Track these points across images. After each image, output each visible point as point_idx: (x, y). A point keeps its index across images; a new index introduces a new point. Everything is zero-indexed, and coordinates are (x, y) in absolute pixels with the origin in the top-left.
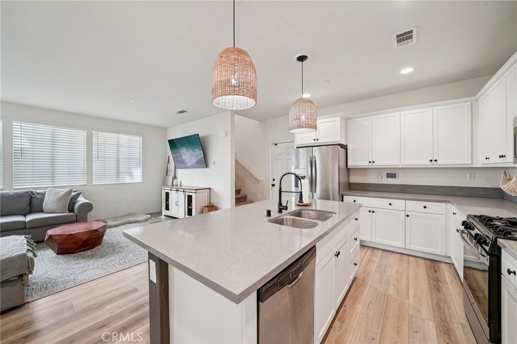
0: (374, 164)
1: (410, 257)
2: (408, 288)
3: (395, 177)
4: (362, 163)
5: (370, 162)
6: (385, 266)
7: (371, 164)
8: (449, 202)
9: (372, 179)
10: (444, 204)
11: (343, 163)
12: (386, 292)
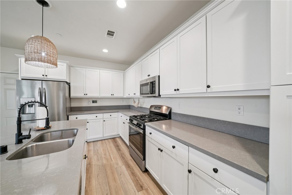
0: (87, 95)
1: (106, 140)
2: (110, 156)
3: (97, 103)
4: (80, 95)
5: (85, 94)
6: (97, 150)
7: (85, 95)
8: (118, 112)
9: (85, 104)
10: (117, 113)
11: (67, 95)
12: (102, 164)
